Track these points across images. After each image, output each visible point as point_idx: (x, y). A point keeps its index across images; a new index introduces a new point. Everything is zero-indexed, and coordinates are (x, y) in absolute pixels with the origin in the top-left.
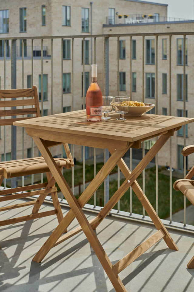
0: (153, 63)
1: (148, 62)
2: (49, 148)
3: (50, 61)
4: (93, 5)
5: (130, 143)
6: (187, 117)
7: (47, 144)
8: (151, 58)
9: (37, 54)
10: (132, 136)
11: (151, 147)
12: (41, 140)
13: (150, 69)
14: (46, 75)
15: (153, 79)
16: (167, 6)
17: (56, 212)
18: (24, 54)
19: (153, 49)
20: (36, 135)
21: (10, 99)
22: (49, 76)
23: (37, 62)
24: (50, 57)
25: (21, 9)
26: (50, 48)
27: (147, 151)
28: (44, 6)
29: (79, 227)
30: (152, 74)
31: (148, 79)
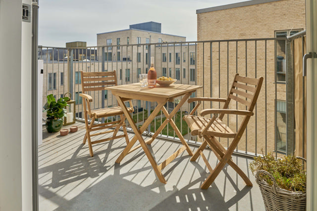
0: (179, 64)
1: (177, 63)
2: (124, 102)
3: (131, 63)
4: (151, 37)
5: (167, 98)
6: (196, 85)
7: (123, 99)
8: (178, 61)
9: (125, 59)
10: (169, 95)
11: (179, 102)
12: (120, 97)
13: (178, 66)
14: (129, 69)
15: (179, 71)
16: (185, 37)
17: (125, 136)
18: (119, 59)
19: (179, 58)
20: (117, 95)
21: (101, 77)
22: (131, 70)
23: (124, 63)
24: (131, 61)
25: (118, 39)
26: (131, 56)
27: (176, 104)
28: (128, 38)
29: (140, 145)
30: (179, 69)
31: (177, 71)
